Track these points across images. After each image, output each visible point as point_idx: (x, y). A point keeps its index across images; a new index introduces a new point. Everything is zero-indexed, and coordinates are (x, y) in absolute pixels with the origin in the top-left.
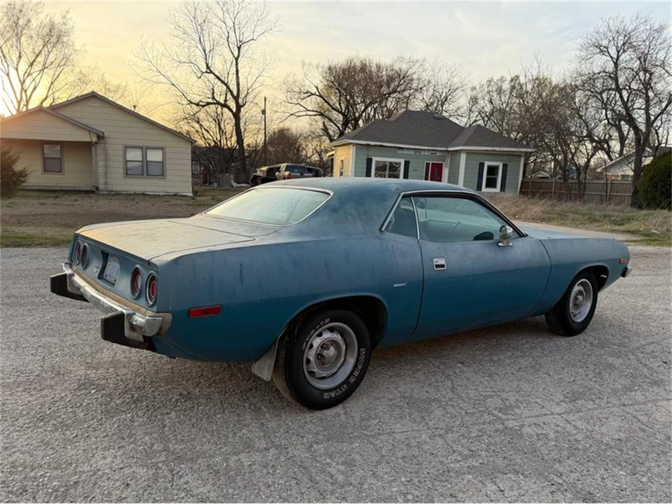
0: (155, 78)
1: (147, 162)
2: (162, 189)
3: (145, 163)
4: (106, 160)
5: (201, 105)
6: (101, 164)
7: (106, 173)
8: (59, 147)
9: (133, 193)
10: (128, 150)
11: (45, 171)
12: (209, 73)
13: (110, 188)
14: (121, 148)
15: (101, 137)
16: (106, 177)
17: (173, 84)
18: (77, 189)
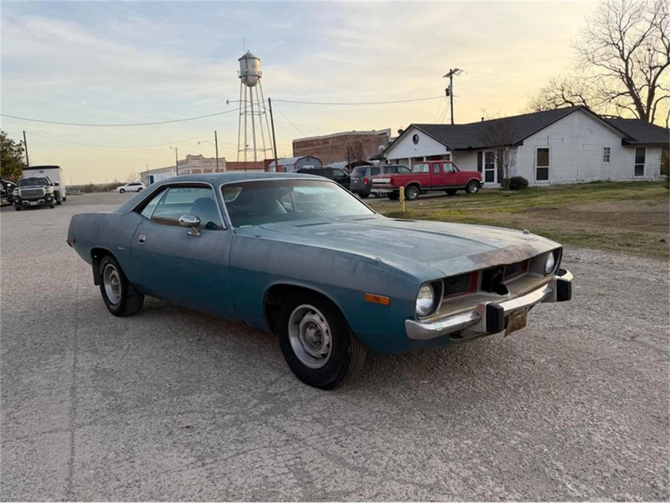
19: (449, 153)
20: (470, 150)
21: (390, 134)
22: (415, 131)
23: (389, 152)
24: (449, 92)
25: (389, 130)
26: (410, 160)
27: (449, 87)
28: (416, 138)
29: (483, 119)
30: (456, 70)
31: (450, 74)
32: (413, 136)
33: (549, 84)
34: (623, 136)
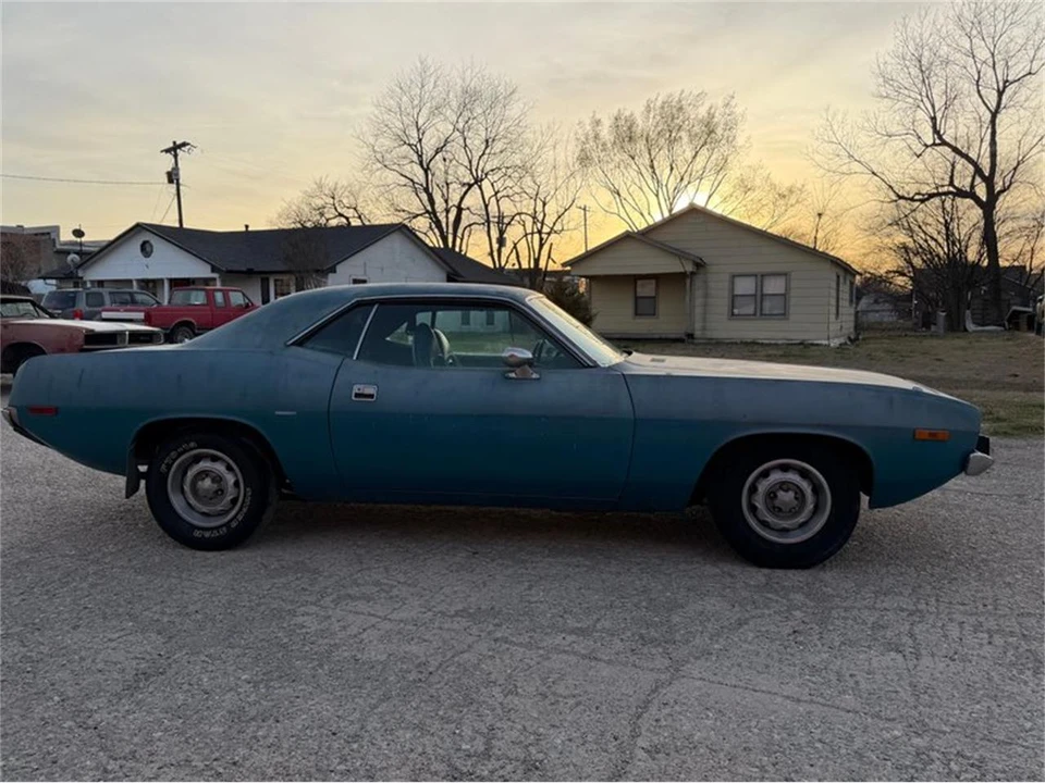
0: (844, 167)
1: (762, 295)
2: (781, 335)
3: (760, 297)
4: (706, 296)
5: (917, 200)
6: (699, 301)
7: (705, 314)
8: (654, 281)
9: (738, 341)
10: (737, 280)
11: (636, 314)
12: (939, 145)
13: (709, 334)
14: (727, 277)
15: (700, 265)
16: (704, 320)
17: (873, 173)
18: (663, 336)
19: (215, 275)
20: (250, 273)
21: (58, 235)
22: (142, 235)
23: (88, 267)
24: (173, 177)
25: (56, 229)
26: (135, 283)
27: (173, 169)
28: (148, 249)
29: (247, 227)
30: (184, 144)
31: (174, 149)
32: (140, 242)
33: (315, 186)
34: (449, 269)
